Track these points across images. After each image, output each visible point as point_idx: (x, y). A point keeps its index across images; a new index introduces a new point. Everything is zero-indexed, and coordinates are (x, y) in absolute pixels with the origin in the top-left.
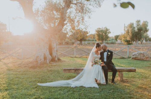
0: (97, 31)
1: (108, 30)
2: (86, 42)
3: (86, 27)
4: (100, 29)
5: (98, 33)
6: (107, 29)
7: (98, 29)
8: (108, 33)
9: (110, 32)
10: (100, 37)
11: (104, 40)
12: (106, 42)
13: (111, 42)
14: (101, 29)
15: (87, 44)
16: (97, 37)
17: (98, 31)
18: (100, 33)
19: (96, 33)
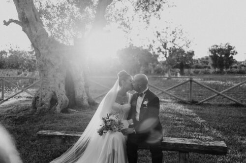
0: (211, 51)
1: (231, 49)
2: (192, 71)
3: (188, 42)
4: (217, 46)
5: (212, 55)
6: (229, 46)
7: (214, 46)
8: (233, 54)
9: (236, 53)
10: (217, 62)
11: (225, 67)
12: (229, 70)
13: (238, 70)
14: (219, 48)
15: (193, 73)
16: (211, 62)
17: (214, 51)
18: (217, 53)
19: (211, 54)
